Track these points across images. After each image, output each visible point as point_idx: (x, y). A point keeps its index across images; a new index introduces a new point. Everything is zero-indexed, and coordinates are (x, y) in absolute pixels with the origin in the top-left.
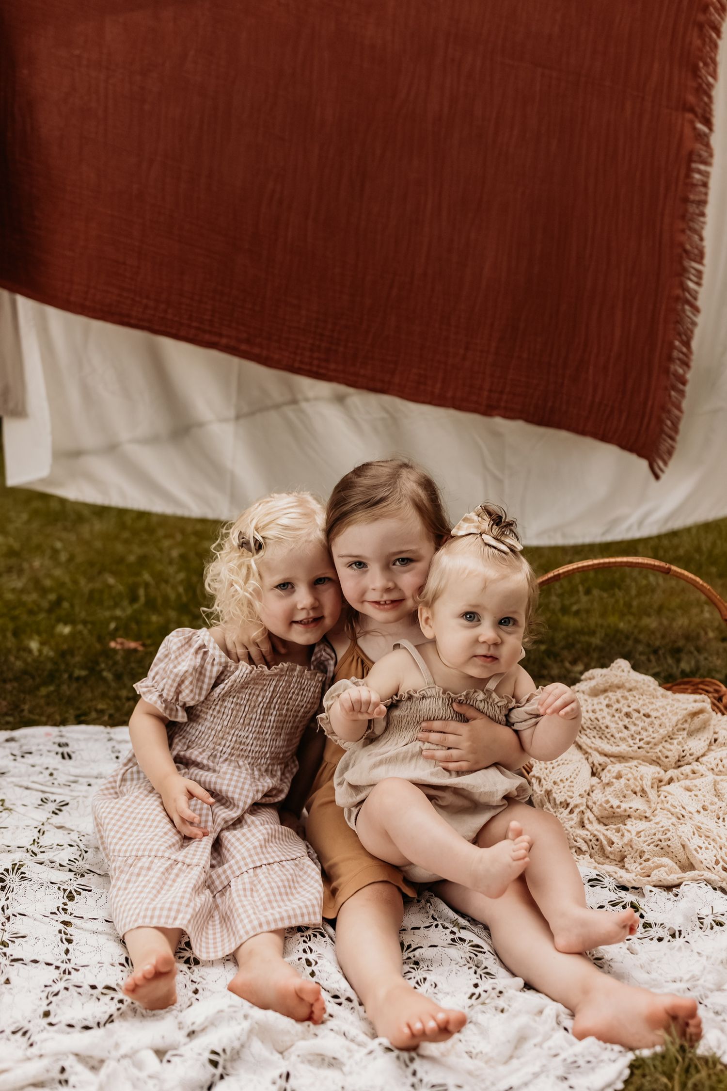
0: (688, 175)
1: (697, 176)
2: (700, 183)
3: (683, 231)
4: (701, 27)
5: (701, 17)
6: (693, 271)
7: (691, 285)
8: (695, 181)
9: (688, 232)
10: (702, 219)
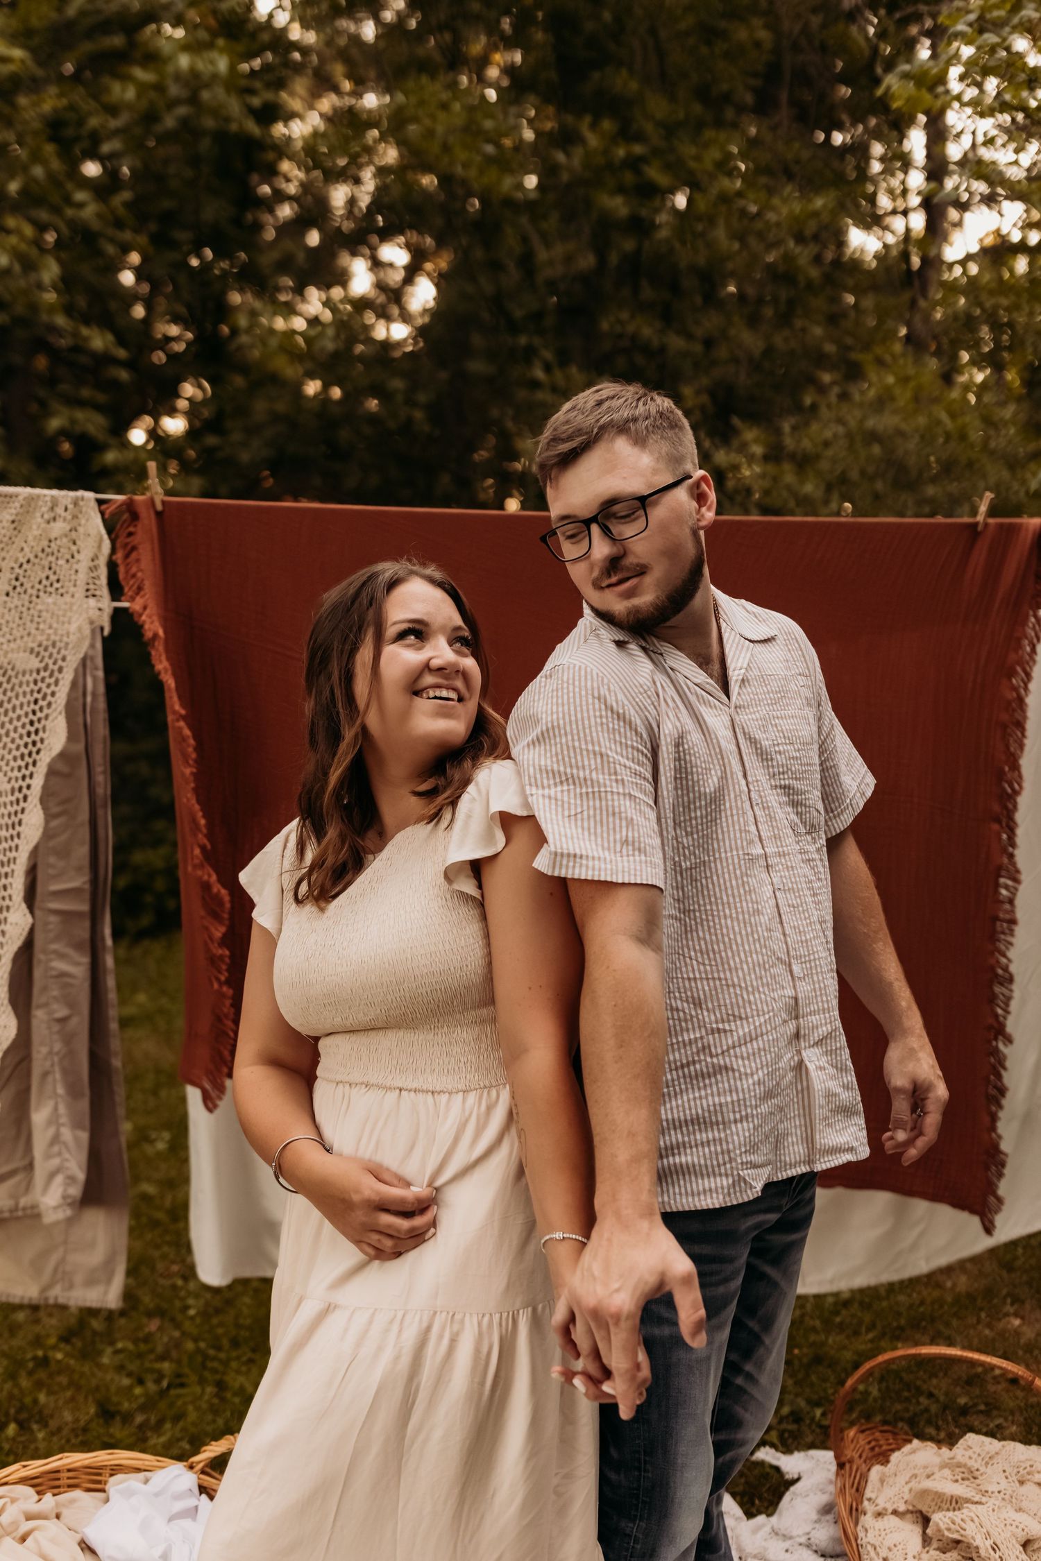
0: (997, 892)
1: (1004, 892)
2: (1006, 900)
3: (992, 953)
4: (1004, 727)
5: (1005, 717)
6: (1001, 997)
7: (1000, 1011)
8: (1001, 898)
9: (997, 954)
10: (1009, 939)
